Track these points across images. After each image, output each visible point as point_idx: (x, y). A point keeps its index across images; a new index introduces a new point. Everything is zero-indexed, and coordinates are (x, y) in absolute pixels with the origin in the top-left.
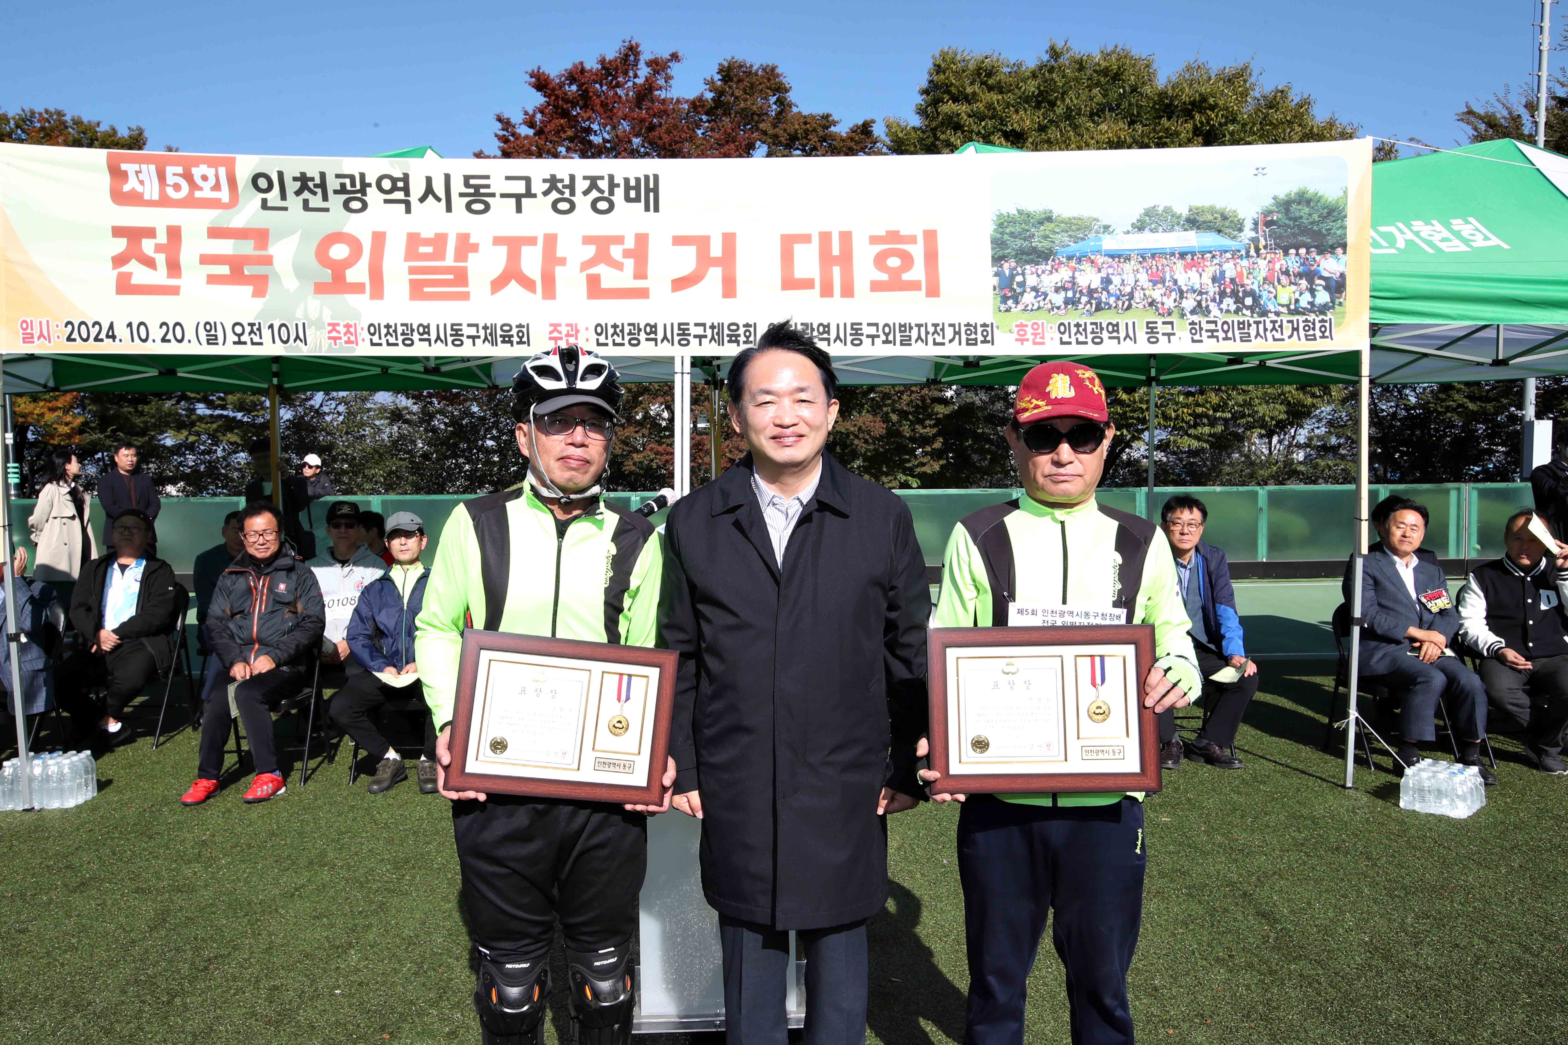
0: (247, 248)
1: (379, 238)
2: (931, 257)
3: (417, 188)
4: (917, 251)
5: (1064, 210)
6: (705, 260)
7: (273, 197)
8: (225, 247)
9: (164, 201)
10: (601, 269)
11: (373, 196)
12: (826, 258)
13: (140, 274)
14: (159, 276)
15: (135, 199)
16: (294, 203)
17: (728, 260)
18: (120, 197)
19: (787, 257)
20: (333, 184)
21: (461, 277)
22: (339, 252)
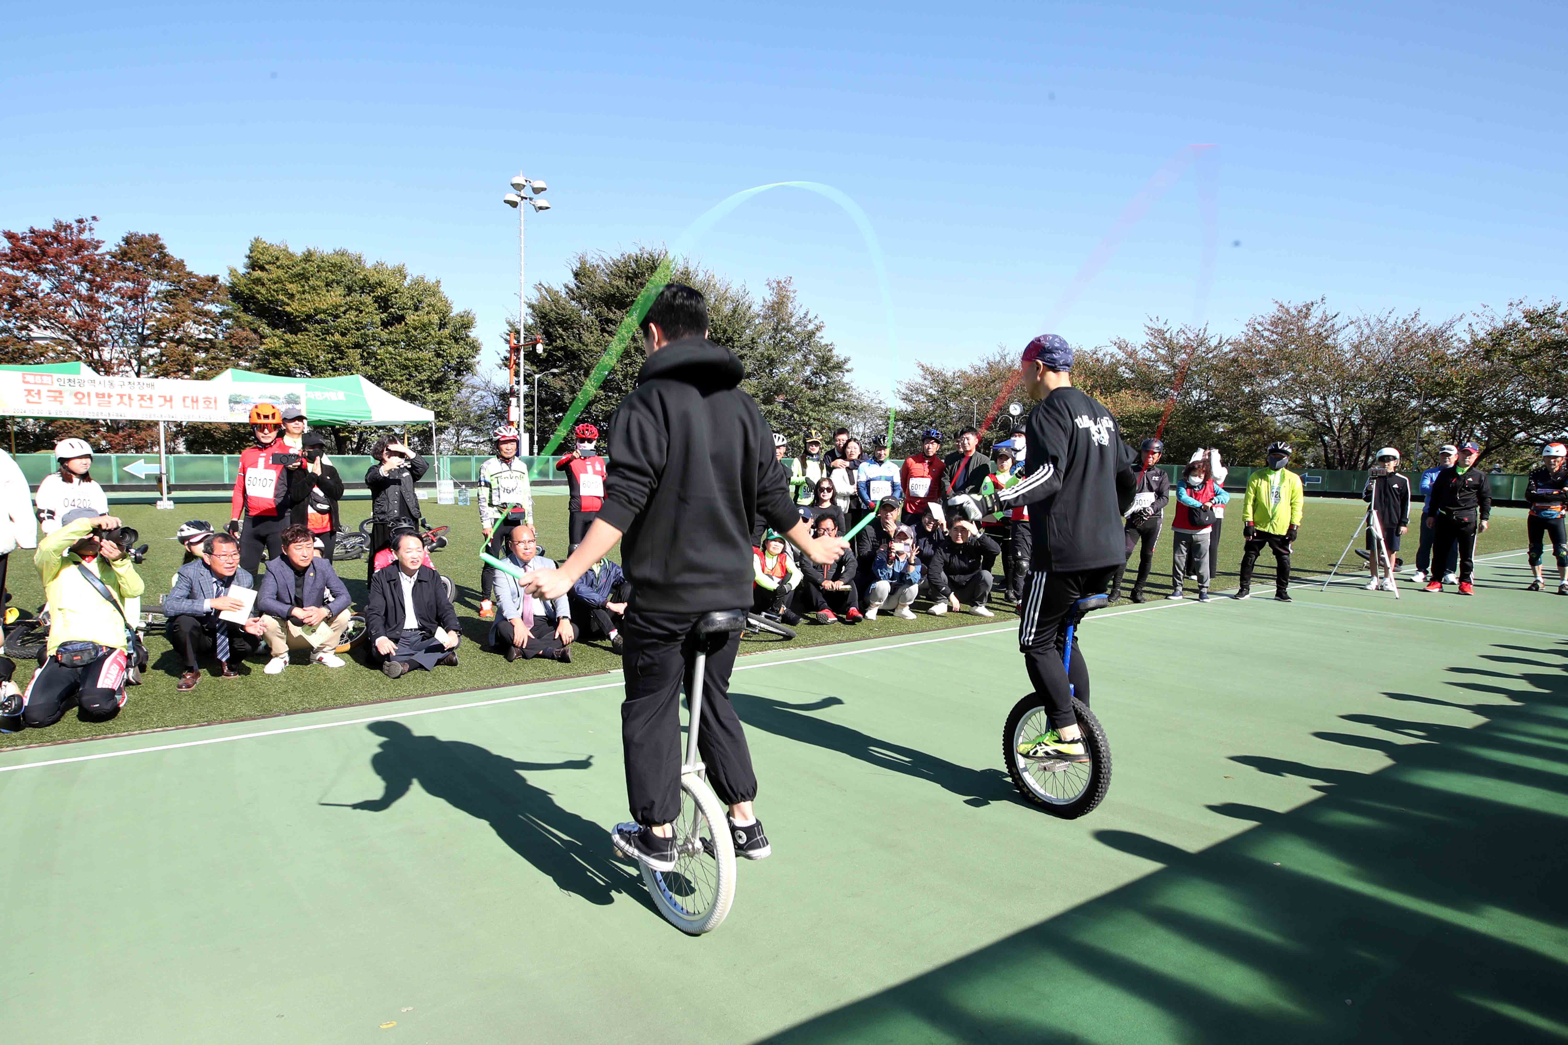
0: (57, 394)
1: (89, 394)
2: (215, 401)
3: (97, 382)
4: (212, 401)
5: (244, 394)
6: (165, 400)
7: (62, 383)
8: (52, 394)
9: (35, 383)
10: (142, 402)
11: (86, 383)
12: (193, 401)
13: (31, 399)
14: (36, 399)
15: (28, 383)
16: (67, 384)
17: (171, 400)
18: (25, 382)
19: (184, 401)
20: (77, 381)
21: (110, 402)
22: (80, 396)
